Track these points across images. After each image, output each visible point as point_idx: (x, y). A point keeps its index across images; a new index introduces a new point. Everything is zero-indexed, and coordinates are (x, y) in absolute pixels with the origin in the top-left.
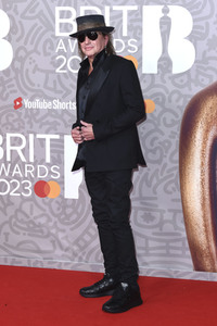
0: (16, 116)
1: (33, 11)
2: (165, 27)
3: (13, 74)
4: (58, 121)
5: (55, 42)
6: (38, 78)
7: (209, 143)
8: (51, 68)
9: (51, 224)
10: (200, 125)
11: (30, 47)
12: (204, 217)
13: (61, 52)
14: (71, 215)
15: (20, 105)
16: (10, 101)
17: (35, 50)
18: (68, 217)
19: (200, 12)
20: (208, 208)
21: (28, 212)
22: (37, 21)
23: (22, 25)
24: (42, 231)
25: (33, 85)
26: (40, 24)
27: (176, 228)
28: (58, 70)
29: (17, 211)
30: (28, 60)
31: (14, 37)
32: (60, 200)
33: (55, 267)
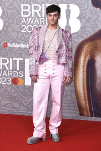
0: (4, 51)
1: (12, 6)
2: (68, 13)
3: (3, 33)
4: (23, 52)
5: (21, 19)
6: (14, 35)
7: (86, 62)
8: (19, 30)
9: (19, 96)
10: (82, 55)
11: (10, 21)
12: (84, 93)
13: (24, 24)
14: (28, 92)
15: (6, 46)
16: (2, 44)
17: (13, 23)
18: (26, 93)
19: (83, 7)
20: (86, 90)
21: (9, 91)
22: (14, 10)
23: (7, 12)
24: (15, 99)
25: (12, 37)
26: (15, 12)
27: (72, 98)
28: (22, 31)
29: (5, 90)
30: (10, 27)
31: (4, 17)
32: (23, 86)
33: (21, 114)
